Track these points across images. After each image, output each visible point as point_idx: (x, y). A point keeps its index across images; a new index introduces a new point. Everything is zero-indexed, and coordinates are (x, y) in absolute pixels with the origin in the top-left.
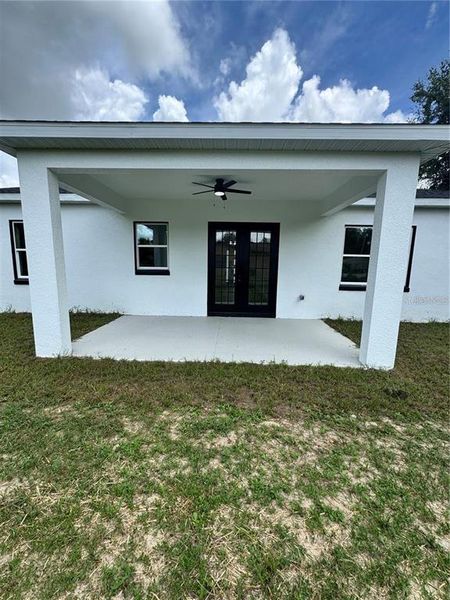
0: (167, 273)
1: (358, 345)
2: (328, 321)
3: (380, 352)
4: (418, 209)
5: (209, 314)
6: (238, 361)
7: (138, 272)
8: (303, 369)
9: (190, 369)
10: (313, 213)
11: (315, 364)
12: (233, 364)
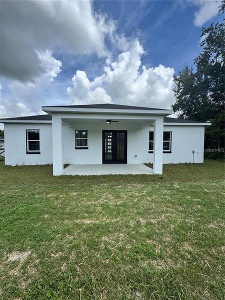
0: (87, 148)
1: (152, 168)
2: (145, 164)
3: (158, 170)
4: (164, 126)
5: (103, 163)
6: (118, 174)
7: (76, 148)
8: (137, 175)
9: (104, 176)
10: (138, 126)
11: (140, 174)
12: (116, 175)
